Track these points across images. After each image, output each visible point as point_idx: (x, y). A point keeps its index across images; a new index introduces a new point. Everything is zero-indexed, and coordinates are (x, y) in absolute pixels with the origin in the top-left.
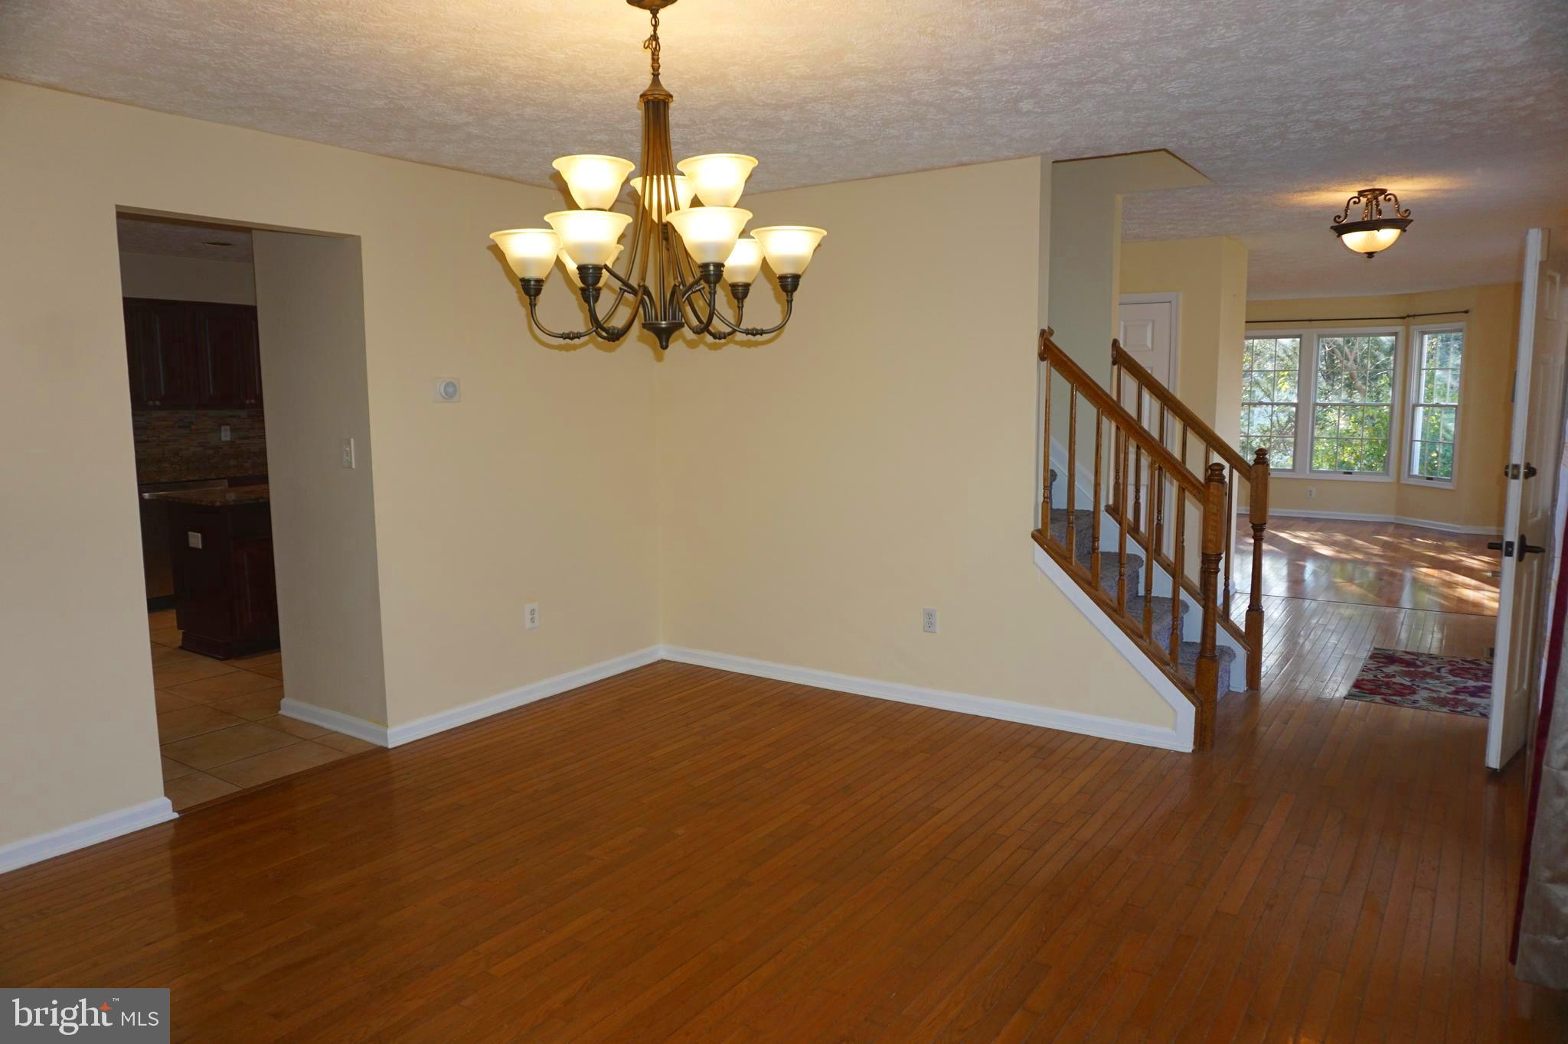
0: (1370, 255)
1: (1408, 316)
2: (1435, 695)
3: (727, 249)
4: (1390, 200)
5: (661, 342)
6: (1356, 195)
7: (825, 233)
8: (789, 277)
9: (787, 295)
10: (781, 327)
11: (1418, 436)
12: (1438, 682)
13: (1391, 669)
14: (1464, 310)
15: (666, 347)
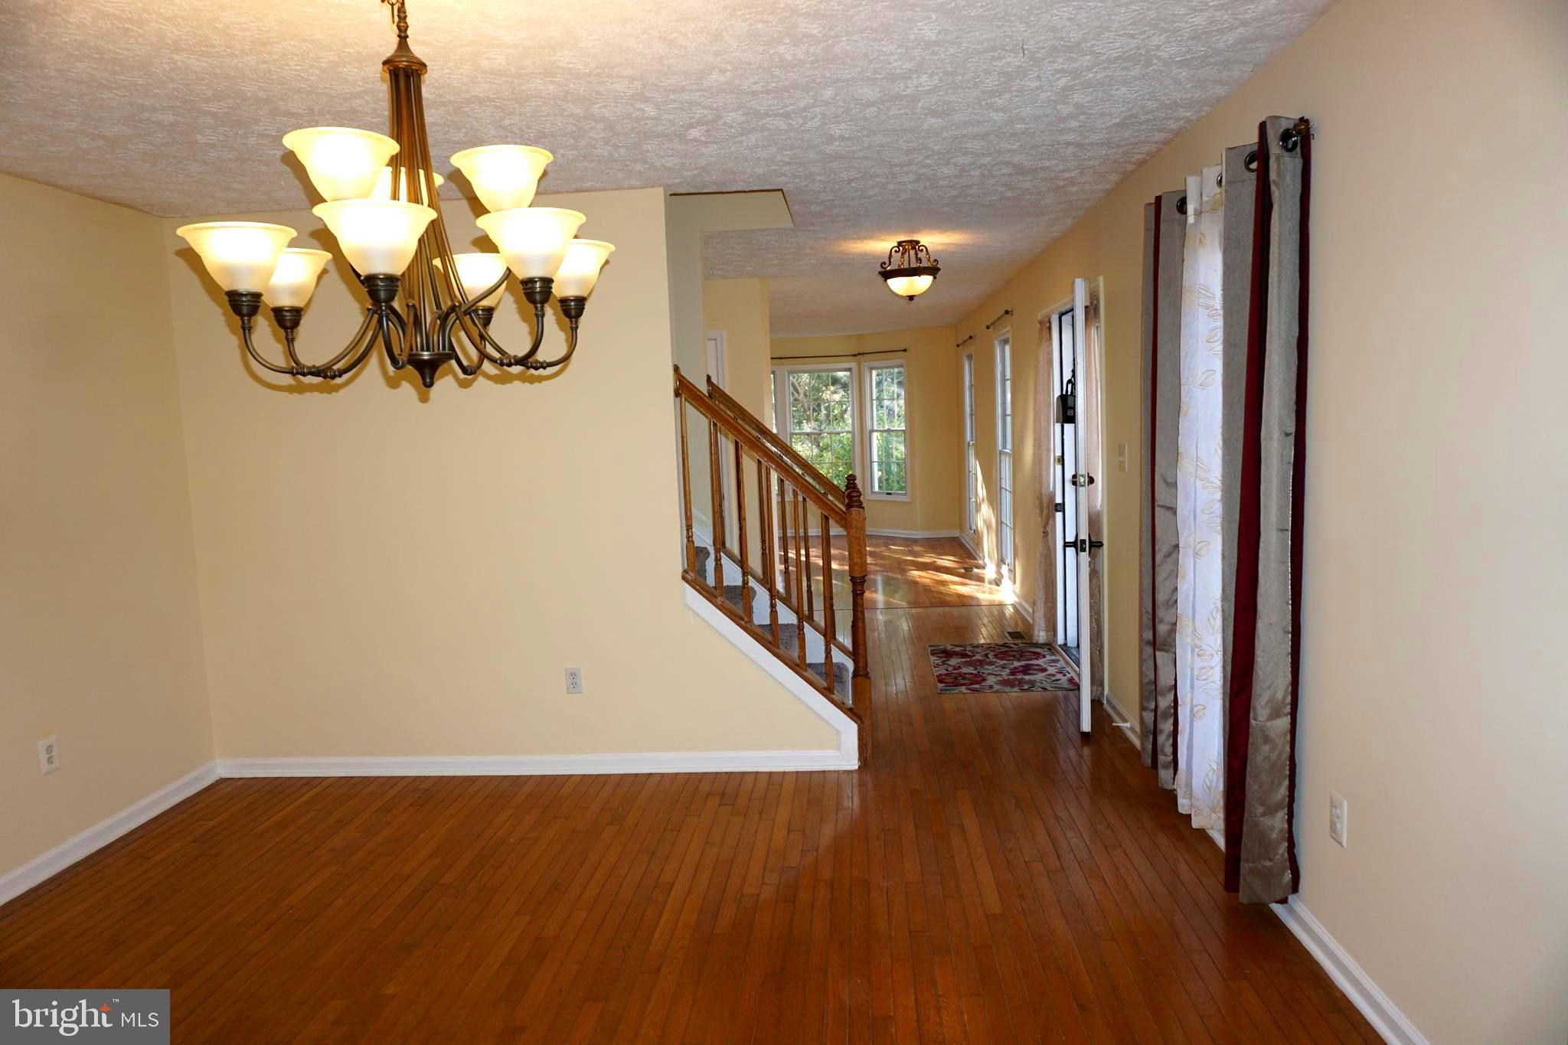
0: (911, 298)
1: (859, 354)
2: (999, 678)
3: (557, 261)
4: (922, 250)
5: (424, 379)
6: (896, 245)
7: (612, 247)
8: (571, 300)
9: (571, 321)
10: (566, 359)
11: (875, 458)
12: (993, 667)
13: (954, 661)
14: (902, 349)
15: (431, 385)
